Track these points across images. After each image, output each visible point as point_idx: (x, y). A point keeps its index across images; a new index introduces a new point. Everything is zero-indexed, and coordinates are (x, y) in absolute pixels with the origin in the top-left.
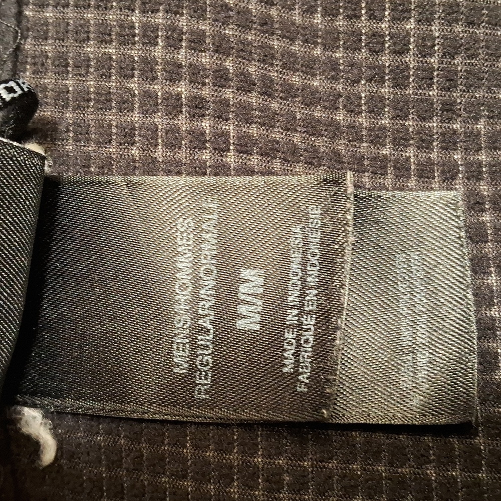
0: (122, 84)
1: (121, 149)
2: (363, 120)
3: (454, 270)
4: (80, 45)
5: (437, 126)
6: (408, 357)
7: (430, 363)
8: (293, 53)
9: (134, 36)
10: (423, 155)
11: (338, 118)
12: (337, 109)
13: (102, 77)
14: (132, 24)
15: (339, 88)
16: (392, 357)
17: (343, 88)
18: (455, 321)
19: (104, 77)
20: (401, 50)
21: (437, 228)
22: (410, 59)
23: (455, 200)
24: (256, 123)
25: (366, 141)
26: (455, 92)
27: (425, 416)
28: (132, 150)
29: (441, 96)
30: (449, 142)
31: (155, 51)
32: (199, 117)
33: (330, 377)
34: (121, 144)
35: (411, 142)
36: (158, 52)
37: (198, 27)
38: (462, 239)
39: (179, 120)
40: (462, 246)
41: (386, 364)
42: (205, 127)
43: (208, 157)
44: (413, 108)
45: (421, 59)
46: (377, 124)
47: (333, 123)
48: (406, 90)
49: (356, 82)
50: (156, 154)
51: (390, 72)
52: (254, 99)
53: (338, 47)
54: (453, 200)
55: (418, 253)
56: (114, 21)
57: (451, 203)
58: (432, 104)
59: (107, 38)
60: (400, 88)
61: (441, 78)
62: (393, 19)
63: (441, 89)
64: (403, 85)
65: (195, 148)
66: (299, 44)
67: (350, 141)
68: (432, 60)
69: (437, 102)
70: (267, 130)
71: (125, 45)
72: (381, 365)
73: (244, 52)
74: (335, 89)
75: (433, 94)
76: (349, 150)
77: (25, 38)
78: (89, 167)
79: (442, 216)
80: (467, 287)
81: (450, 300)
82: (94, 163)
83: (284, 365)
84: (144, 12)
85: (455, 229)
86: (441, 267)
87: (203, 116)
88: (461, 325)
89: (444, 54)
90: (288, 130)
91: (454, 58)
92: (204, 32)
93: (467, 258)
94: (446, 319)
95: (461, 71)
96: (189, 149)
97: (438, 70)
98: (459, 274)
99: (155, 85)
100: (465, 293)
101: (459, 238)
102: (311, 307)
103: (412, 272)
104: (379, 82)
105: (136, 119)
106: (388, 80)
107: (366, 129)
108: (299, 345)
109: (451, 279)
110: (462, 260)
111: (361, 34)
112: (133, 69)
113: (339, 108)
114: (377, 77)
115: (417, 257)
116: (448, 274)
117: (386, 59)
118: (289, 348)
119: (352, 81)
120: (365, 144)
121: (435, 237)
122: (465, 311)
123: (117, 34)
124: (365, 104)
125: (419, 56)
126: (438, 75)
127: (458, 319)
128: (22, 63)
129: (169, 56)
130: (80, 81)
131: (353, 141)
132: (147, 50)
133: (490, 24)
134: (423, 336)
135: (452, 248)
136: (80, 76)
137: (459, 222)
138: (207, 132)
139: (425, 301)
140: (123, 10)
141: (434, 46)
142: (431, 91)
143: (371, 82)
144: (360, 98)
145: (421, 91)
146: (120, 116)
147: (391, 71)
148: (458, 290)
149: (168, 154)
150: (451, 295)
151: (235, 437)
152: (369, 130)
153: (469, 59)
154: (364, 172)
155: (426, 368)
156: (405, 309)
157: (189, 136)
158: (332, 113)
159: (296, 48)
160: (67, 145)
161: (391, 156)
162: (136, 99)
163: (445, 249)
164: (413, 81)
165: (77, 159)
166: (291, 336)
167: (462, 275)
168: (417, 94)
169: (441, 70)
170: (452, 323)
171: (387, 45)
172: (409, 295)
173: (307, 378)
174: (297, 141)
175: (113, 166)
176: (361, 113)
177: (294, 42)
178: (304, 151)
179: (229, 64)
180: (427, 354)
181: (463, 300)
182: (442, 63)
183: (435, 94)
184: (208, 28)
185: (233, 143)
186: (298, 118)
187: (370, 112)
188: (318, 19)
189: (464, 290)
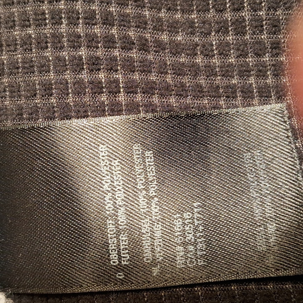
0: (40, 54)
1: (43, 100)
2: (216, 61)
3: (286, 161)
4: (9, 30)
5: (269, 60)
6: (261, 228)
7: (278, 230)
8: (160, 19)
9: (45, 19)
10: (261, 81)
11: (197, 61)
12: (196, 54)
13: (26, 51)
14: (43, 12)
15: (196, 40)
16: (250, 230)
17: (199, 40)
18: (291, 198)
19: (27, 51)
21: (271, 132)
23: (281, 110)
24: (138, 71)
25: (220, 76)
26: (279, 35)
27: (278, 270)
28: (51, 99)
29: (270, 38)
31: (61, 28)
32: (96, 70)
34: (43, 96)
35: (252, 73)
36: (63, 28)
37: (90, 8)
38: (290, 138)
39: (82, 74)
40: (290, 143)
41: (246, 235)
42: (101, 78)
43: (105, 99)
44: (251, 48)
45: (253, 13)
46: (226, 62)
47: (194, 65)
48: (245, 36)
49: (208, 34)
50: (69, 100)
51: (232, 24)
53: (193, 11)
54: (280, 110)
55: (259, 151)
56: (31, 11)
57: (278, 113)
58: (264, 44)
59: (27, 23)
60: (240, 35)
61: (268, 25)
63: (269, 34)
64: (242, 33)
65: (95, 93)
66: (164, 12)
67: (208, 77)
68: (261, 14)
69: (267, 43)
70: (147, 75)
71: (39, 26)
72: (241, 236)
73: (124, 21)
74: (193, 41)
75: (264, 38)
76: (208, 82)
78: (22, 114)
79: (274, 123)
80: (298, 172)
81: (286, 183)
82: (25, 112)
85: (284, 131)
86: (277, 159)
87: (99, 70)
88: (296, 201)
89: (269, 8)
90: (162, 73)
91: (276, 11)
92: (94, 11)
93: (295, 151)
94: (285, 197)
95: (282, 19)
96: (91, 94)
97: (266, 20)
98: (291, 163)
99: (63, 52)
100: (296, 177)
101: (288, 137)
103: (256, 165)
104: (225, 33)
105: (52, 77)
106: (231, 30)
107: (219, 67)
109: (286, 168)
110: (291, 153)
112: (46, 43)
113: (197, 54)
114: (223, 29)
115: (259, 154)
116: (283, 164)
117: (228, 16)
119: (205, 34)
121: (270, 139)
122: (298, 190)
123: (33, 19)
124: (216, 49)
125: (252, 11)
126: (266, 23)
127: (294, 196)
129: (71, 31)
130: (11, 55)
131: (210, 76)
132: (55, 28)
134: (270, 212)
135: (283, 145)
136: (11, 52)
137: (286, 126)
138: (103, 81)
139: (268, 186)
140: (36, 3)
141: (262, 3)
142: (262, 35)
143: (219, 33)
144: (212, 45)
145: (255, 36)
146: (41, 76)
148: (291, 175)
149: (77, 99)
150: (287, 179)
151: (146, 299)
152: (221, 68)
153: (287, 11)
154: (220, 97)
155: (275, 235)
156: (255, 193)
157: (90, 85)
158: (193, 58)
159: (162, 15)
160: (5, 101)
161: (238, 84)
162: (51, 63)
163: (278, 146)
164: (249, 29)
165: (13, 110)
167: (293, 164)
168: (252, 39)
169: (268, 20)
170: (289, 199)
171: (228, 6)
172: (256, 182)
174: (169, 81)
175: (39, 112)
176: (214, 55)
177: (160, 10)
178: (175, 87)
179: (114, 31)
180: (275, 225)
181: (296, 182)
182: (268, 14)
183: (265, 37)
184: (97, 8)
185: (123, 87)
186: (168, 64)
187: (220, 54)
189: (295, 174)
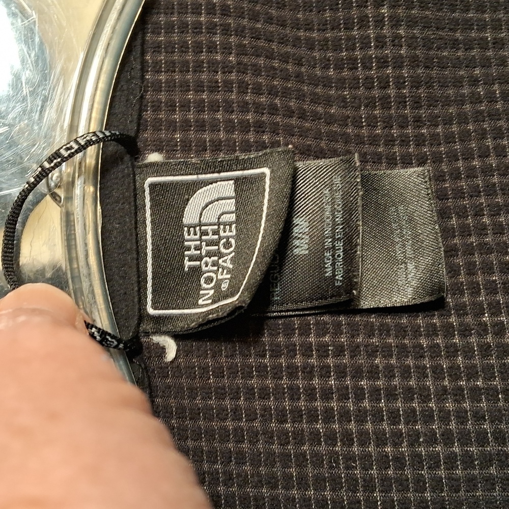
0: (212, 116)
2: (364, 131)
3: (426, 214)
4: (183, 93)
5: (412, 132)
7: (416, 268)
8: (317, 93)
9: (218, 87)
10: (404, 150)
11: (348, 131)
12: (347, 125)
13: (199, 112)
14: (216, 81)
15: (347, 113)
17: (350, 113)
20: (385, 86)
21: (414, 190)
22: (392, 92)
24: (296, 135)
26: (421, 110)
27: (415, 299)
28: (220, 154)
29: (412, 113)
30: (420, 141)
31: (231, 96)
32: (261, 132)
33: (355, 274)
34: (213, 151)
35: (396, 142)
37: (257, 80)
38: (430, 195)
39: (249, 135)
40: (430, 199)
42: (265, 139)
44: (395, 121)
45: (398, 91)
46: (374, 133)
47: (345, 134)
48: (390, 110)
49: (358, 108)
52: (294, 121)
53: (345, 88)
54: (422, 173)
55: (403, 206)
56: (206, 79)
57: (420, 175)
58: (407, 118)
59: (201, 89)
60: (386, 110)
61: (411, 102)
62: (378, 68)
63: (412, 109)
64: (388, 108)
66: (320, 88)
67: (357, 144)
68: (405, 91)
69: (410, 117)
70: (304, 139)
71: (213, 93)
73: (286, 93)
77: (147, 91)
79: (416, 183)
80: (435, 222)
83: (326, 272)
84: (224, 73)
85: (425, 190)
86: (418, 213)
87: (264, 132)
88: (433, 245)
89: (411, 86)
90: (317, 139)
91: (418, 89)
92: (261, 83)
93: (433, 206)
95: (424, 96)
97: (409, 97)
99: (233, 115)
101: (428, 194)
102: (339, 236)
104: (373, 107)
106: (378, 105)
107: (367, 137)
108: (334, 259)
111: (359, 79)
112: (218, 107)
114: (371, 104)
116: (423, 216)
117: (376, 93)
118: (328, 261)
119: (356, 108)
120: (367, 146)
121: (413, 196)
122: (434, 237)
124: (365, 121)
125: (396, 89)
126: (409, 100)
128: (145, 106)
129: (241, 98)
131: (359, 144)
133: (439, 67)
135: (424, 201)
137: (427, 185)
139: (410, 233)
141: (405, 82)
142: (405, 110)
143: (367, 108)
144: (362, 118)
146: (212, 134)
147: (380, 100)
148: (429, 225)
152: (369, 137)
155: (413, 271)
158: (344, 128)
159: (319, 90)
161: (384, 152)
163: (420, 202)
166: (328, 254)
168: (397, 113)
169: (411, 97)
171: (376, 84)
172: (399, 230)
173: (341, 277)
176: (363, 127)
177: (317, 86)
179: (277, 101)
180: (414, 263)
182: (411, 92)
183: (408, 112)
187: (369, 126)
188: (331, 72)
